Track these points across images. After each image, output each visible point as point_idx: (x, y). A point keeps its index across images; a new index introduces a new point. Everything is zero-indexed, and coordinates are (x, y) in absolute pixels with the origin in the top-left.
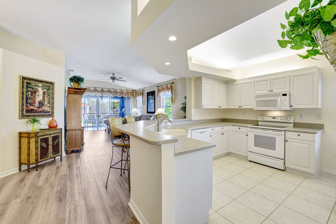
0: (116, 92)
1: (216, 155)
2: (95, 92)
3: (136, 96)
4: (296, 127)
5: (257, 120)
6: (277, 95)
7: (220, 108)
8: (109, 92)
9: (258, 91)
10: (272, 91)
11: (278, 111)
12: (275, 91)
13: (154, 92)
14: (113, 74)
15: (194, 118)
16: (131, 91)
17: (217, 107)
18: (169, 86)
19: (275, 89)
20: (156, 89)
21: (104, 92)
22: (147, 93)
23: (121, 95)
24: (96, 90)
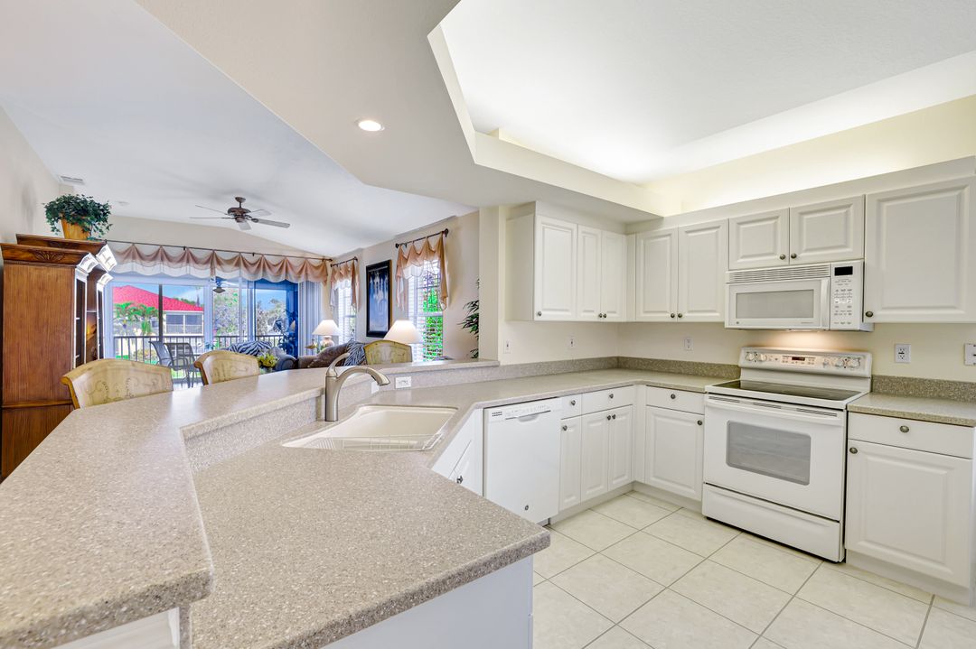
0: (262, 264)
1: (584, 499)
2: (184, 263)
3: (333, 280)
4: (879, 393)
5: (737, 366)
6: (815, 272)
7: (602, 320)
8: (238, 264)
9: (744, 257)
10: (794, 257)
11: (814, 331)
12: (806, 258)
13: (388, 263)
14: (239, 200)
15: (505, 359)
16: (317, 263)
17: (593, 317)
18: (434, 242)
19: (807, 250)
20: (392, 255)
21: (219, 263)
22: (368, 268)
23: (280, 275)
24: (188, 257)
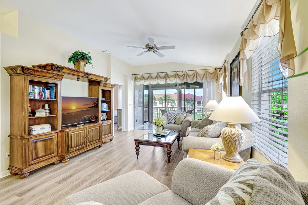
0: (185, 75)
2: (157, 79)
16: (212, 71)
23: (193, 79)
24: (158, 77)
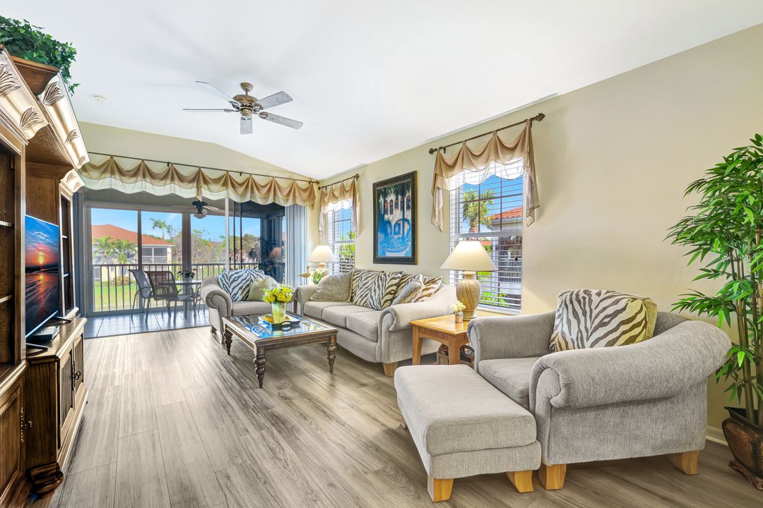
0: (250, 184)
2: (169, 181)
3: (322, 202)
8: (225, 184)
13: (413, 176)
14: (245, 85)
16: (304, 185)
20: (422, 165)
21: (206, 182)
22: (376, 185)
23: (268, 197)
24: (172, 174)
